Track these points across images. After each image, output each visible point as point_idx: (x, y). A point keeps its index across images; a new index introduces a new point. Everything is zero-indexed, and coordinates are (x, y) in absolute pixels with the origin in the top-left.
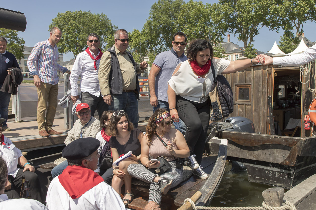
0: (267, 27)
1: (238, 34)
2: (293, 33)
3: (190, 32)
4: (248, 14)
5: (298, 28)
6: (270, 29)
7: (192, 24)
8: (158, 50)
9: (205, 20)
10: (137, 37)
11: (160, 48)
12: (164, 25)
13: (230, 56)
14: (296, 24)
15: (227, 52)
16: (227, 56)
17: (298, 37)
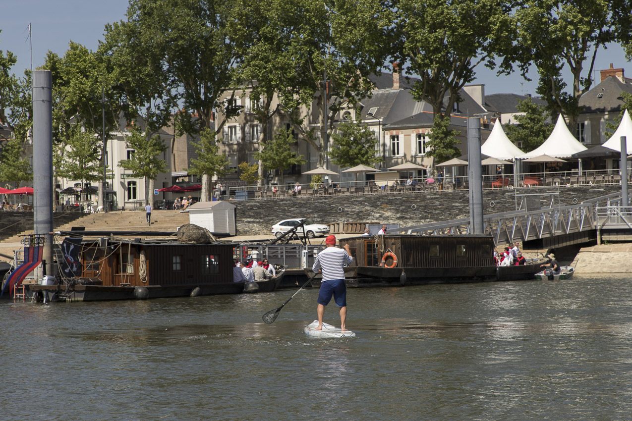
0: (488, 68)
2: (563, 85)
3: (265, 68)
4: (430, 32)
5: (576, 71)
6: (501, 69)
7: (272, 43)
8: (157, 115)
10: (84, 73)
11: (162, 107)
12: (180, 43)
13: (401, 137)
14: (572, 59)
15: (391, 124)
16: (391, 136)
17: (577, 94)
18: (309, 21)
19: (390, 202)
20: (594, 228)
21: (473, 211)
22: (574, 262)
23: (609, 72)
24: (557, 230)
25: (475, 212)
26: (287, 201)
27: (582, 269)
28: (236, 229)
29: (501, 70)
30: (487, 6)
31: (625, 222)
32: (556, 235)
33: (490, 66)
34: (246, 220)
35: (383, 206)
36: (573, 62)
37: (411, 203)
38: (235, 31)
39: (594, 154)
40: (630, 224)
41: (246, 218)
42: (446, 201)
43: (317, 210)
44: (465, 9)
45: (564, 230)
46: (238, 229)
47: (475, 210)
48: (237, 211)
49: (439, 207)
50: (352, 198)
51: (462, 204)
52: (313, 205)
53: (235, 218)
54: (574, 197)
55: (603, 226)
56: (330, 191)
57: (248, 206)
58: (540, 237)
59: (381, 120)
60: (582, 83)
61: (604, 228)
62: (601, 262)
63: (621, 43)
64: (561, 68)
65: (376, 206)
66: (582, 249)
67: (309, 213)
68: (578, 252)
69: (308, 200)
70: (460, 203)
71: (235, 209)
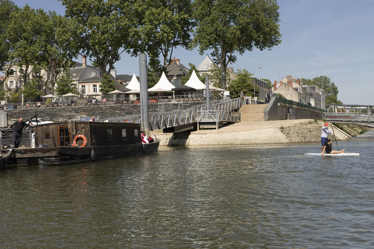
1: (94, 58)
2: (160, 62)
3: (25, 52)
4: (102, 35)
7: (28, 41)
9: (47, 36)
13: (86, 86)
14: (163, 51)
15: (82, 81)
16: (82, 86)
17: (165, 66)
18: (46, 32)
19: (85, 111)
20: (196, 122)
21: (143, 110)
22: (188, 139)
23: (174, 61)
24: (181, 122)
25: (144, 110)
26: (33, 110)
27: (193, 143)
28: (7, 124)
29: (132, 55)
30: (127, 24)
31: (213, 119)
32: (181, 125)
33: (128, 52)
34: (12, 119)
35: (81, 113)
36: (164, 52)
37: (95, 111)
38: (10, 35)
39: (182, 88)
40: (215, 119)
41: (13, 118)
42: (112, 110)
43: (48, 114)
44: (118, 25)
45: (185, 123)
46: (8, 124)
47: (144, 109)
48: (8, 115)
49: (109, 113)
50: (66, 109)
51: (120, 112)
52: (46, 112)
53: (7, 118)
54: (175, 108)
55: (200, 120)
56: (55, 105)
57: (14, 113)
58: (174, 126)
59: (78, 79)
60: (167, 61)
61: (201, 121)
62: (203, 139)
63: (182, 46)
64: (159, 54)
65: (78, 113)
66: (191, 133)
67: (44, 116)
68: (190, 134)
69: (44, 110)
70: (119, 111)
71: (7, 114)
